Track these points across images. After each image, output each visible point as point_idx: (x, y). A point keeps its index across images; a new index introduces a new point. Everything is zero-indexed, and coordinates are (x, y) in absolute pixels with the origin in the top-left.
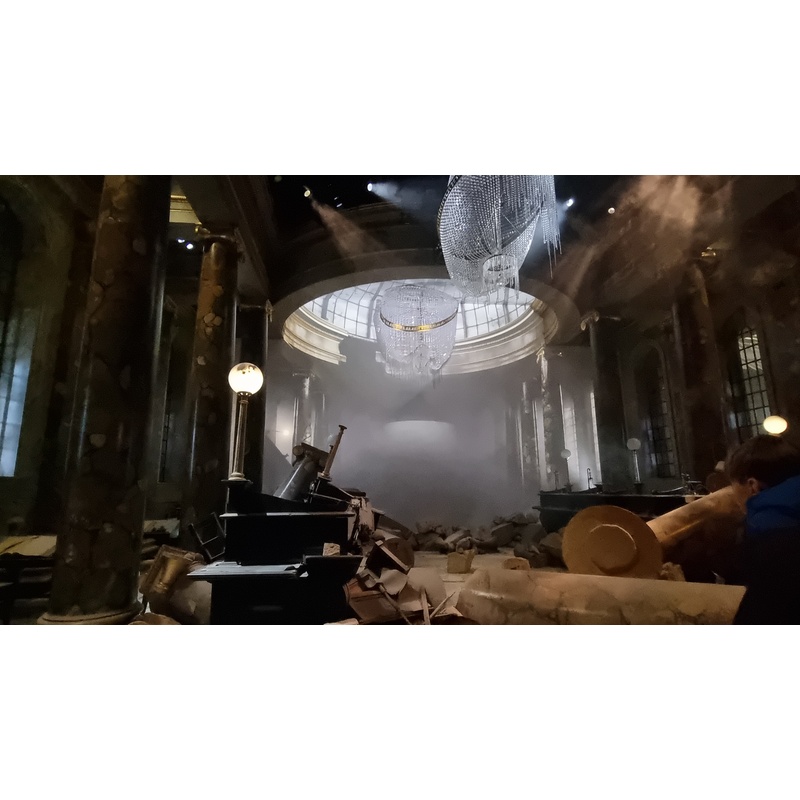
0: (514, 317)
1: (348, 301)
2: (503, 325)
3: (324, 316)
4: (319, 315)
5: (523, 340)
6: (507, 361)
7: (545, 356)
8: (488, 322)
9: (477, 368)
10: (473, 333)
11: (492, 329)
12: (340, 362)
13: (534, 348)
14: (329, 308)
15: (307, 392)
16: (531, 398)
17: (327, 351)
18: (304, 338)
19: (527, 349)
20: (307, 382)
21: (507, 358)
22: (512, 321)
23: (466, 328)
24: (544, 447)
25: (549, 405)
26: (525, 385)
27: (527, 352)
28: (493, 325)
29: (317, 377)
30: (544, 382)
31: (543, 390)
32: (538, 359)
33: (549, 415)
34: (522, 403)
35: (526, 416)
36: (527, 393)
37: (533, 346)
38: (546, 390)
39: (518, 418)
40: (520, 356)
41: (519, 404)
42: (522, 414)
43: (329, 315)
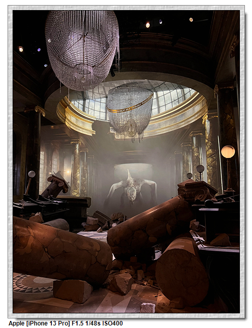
0: (188, 96)
1: (95, 101)
2: (181, 103)
3: (84, 110)
4: (82, 110)
5: (193, 110)
6: (183, 125)
7: (208, 118)
8: (172, 102)
9: (165, 131)
10: (163, 110)
11: (174, 106)
12: (93, 134)
13: (202, 114)
14: (86, 106)
15: (77, 151)
16: (199, 146)
17: (86, 129)
18: (75, 123)
19: (196, 116)
20: (77, 146)
21: (184, 123)
22: (186, 99)
23: (159, 107)
25: (210, 150)
26: (194, 139)
27: (196, 118)
28: (175, 104)
29: (82, 143)
30: (207, 136)
31: (207, 141)
32: (203, 121)
33: (211, 156)
34: (193, 150)
35: (195, 158)
36: (196, 144)
37: (200, 113)
38: (208, 141)
39: (190, 159)
40: (191, 120)
41: (191, 150)
42: (193, 156)
43: (86, 109)
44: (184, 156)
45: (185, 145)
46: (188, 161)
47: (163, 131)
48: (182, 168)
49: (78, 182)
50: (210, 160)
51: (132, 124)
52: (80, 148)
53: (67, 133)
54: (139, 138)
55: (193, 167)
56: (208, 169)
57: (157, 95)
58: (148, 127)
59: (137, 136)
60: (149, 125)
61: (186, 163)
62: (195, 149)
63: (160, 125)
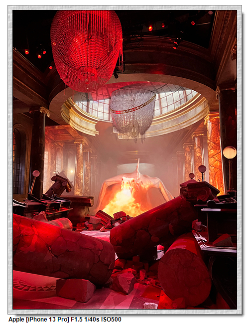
0: (190, 98)
1: (99, 102)
2: (183, 104)
3: (87, 111)
5: (195, 111)
6: (185, 126)
7: (210, 119)
8: (174, 103)
9: (167, 132)
10: (165, 111)
12: (96, 135)
13: (203, 115)
14: (90, 107)
15: (81, 151)
17: (90, 129)
18: (79, 124)
19: (198, 117)
20: (81, 146)
21: (186, 124)
22: (188, 101)
25: (212, 150)
26: (196, 139)
27: (198, 119)
28: (177, 105)
29: (85, 143)
30: (209, 136)
32: (205, 122)
33: (213, 156)
34: (195, 150)
35: (197, 158)
36: (198, 144)
37: (202, 114)
38: (210, 141)
39: (192, 159)
40: (193, 121)
41: (193, 151)
42: (195, 157)
43: (90, 110)
45: (187, 146)
46: (190, 161)
47: (165, 132)
48: (184, 168)
49: (81, 181)
50: (212, 160)
51: (134, 125)
52: (84, 148)
53: (71, 133)
54: (142, 139)
55: (195, 167)
56: (210, 169)
57: (159, 96)
58: (150, 128)
59: (140, 136)
60: (152, 125)
61: (188, 163)
62: (198, 150)
63: (162, 126)
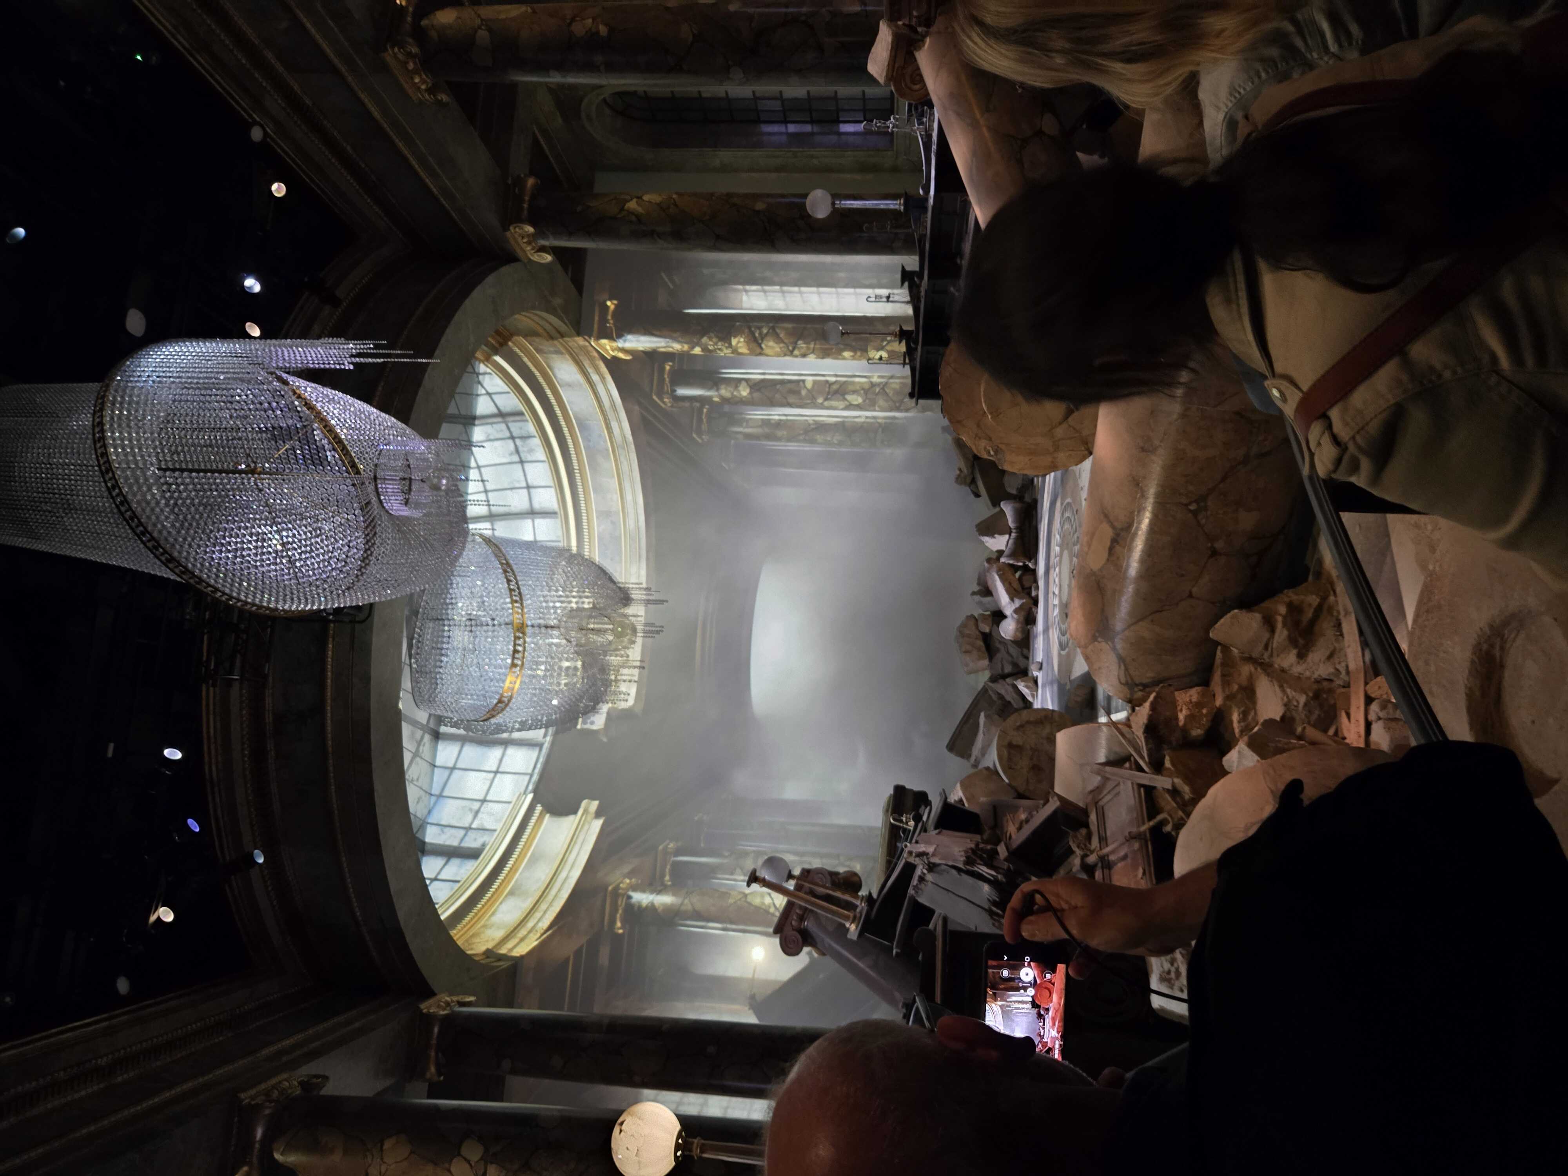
0: (510, 402)
1: (440, 796)
2: (531, 428)
3: (473, 854)
4: (470, 866)
5: (569, 385)
6: (623, 427)
7: (610, 338)
8: (522, 462)
9: (635, 497)
10: (546, 498)
11: (540, 455)
12: (598, 815)
13: (592, 360)
14: (455, 843)
15: (664, 900)
16: (712, 378)
17: (565, 846)
18: (528, 903)
19: (595, 378)
20: (642, 898)
21: (614, 425)
22: (521, 407)
23: (532, 513)
24: (828, 361)
25: (734, 342)
26: (682, 391)
27: (603, 379)
28: (531, 451)
29: (630, 875)
30: (677, 347)
31: (697, 350)
32: (621, 355)
33: (756, 343)
34: (725, 400)
35: (756, 395)
36: (702, 386)
37: (587, 364)
38: (698, 344)
39: (759, 414)
40: (610, 396)
41: (727, 408)
42: (750, 403)
43: (472, 842)
44: (748, 436)
45: (704, 427)
46: (766, 423)
47: (635, 502)
48: (793, 446)
50: (770, 346)
52: (654, 885)
53: (567, 948)
54: (648, 602)
55: (790, 405)
56: (804, 356)
57: (478, 519)
59: (637, 612)
60: (597, 559)
61: (773, 429)
62: (725, 392)
63: (605, 514)
